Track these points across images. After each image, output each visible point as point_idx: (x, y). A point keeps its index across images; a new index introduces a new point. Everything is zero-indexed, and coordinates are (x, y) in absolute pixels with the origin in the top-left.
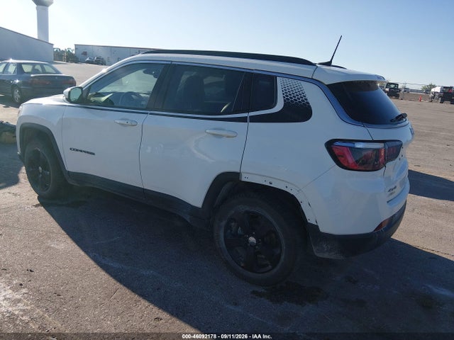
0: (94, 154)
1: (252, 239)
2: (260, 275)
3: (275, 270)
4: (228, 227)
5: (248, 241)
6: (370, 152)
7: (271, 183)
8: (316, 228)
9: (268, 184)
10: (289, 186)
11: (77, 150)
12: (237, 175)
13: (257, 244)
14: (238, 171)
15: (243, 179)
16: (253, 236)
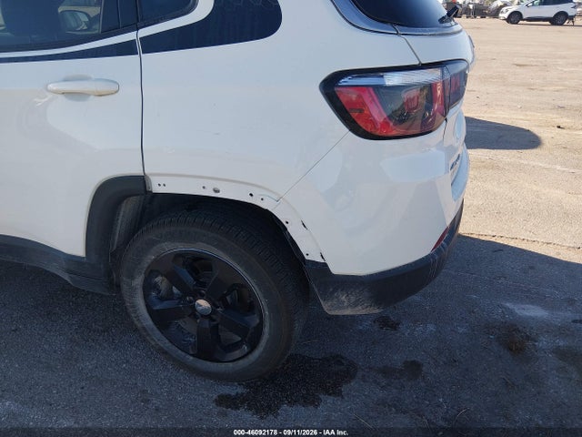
1: (202, 304)
2: (231, 364)
3: (257, 353)
4: (148, 287)
5: (193, 307)
6: (413, 93)
7: (217, 191)
8: (322, 268)
9: (210, 194)
10: (256, 192)
13: (214, 312)
16: (202, 297)
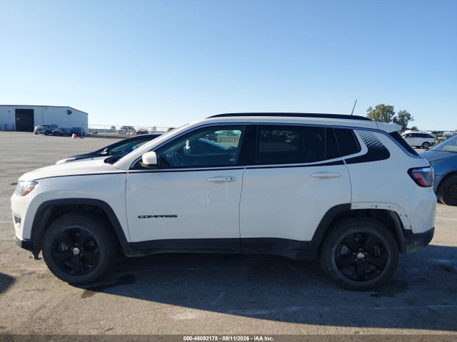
0: (176, 216)
1: (361, 255)
7: (377, 207)
8: (410, 232)
9: (374, 207)
10: (391, 205)
11: (149, 217)
12: (349, 205)
14: (349, 202)
15: (353, 207)
